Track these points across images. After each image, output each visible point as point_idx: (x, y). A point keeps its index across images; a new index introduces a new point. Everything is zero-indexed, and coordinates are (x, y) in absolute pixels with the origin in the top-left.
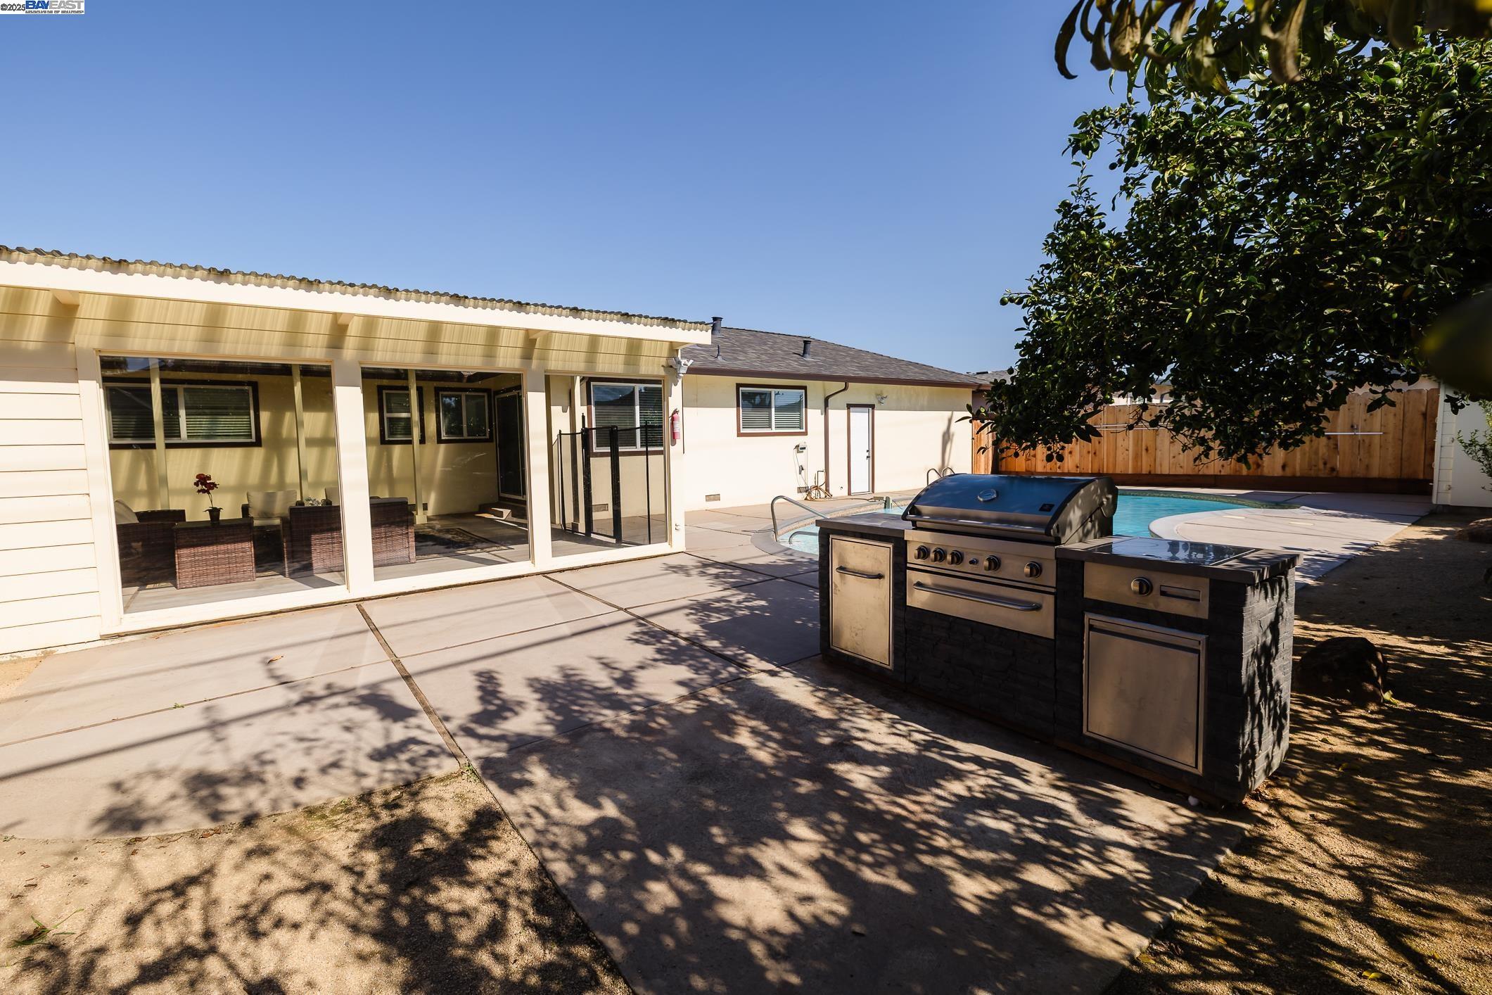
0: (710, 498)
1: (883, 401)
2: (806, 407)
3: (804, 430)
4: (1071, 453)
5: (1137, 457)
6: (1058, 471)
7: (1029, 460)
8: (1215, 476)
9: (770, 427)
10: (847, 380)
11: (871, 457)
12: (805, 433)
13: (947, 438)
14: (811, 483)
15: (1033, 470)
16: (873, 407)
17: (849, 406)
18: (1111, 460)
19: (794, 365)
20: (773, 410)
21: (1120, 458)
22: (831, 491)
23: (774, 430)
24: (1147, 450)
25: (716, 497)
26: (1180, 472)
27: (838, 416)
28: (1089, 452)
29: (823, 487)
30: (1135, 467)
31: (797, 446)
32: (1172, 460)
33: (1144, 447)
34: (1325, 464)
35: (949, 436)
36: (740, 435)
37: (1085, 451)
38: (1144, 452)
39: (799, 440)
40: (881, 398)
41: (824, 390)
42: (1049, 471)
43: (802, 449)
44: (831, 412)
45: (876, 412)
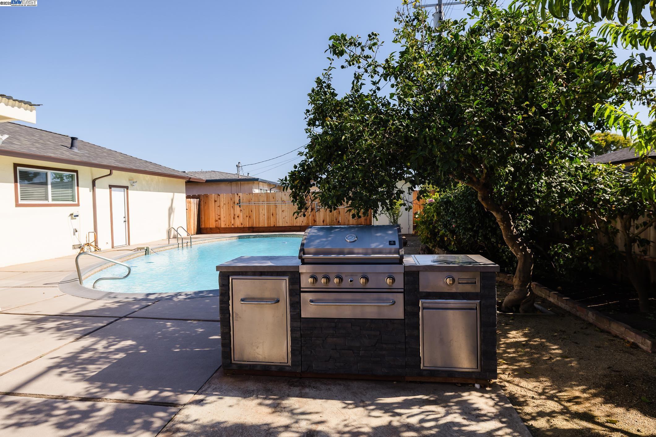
1: (134, 184)
2: (78, 186)
3: (76, 203)
4: (238, 217)
5: (269, 218)
6: (233, 226)
7: (217, 221)
8: (300, 226)
9: (47, 199)
10: (112, 168)
11: (127, 221)
12: (78, 205)
13: (171, 210)
14: (83, 242)
15: (219, 226)
16: (127, 188)
17: (111, 187)
18: (257, 220)
19: (67, 154)
20: (49, 187)
21: (261, 219)
22: (100, 246)
23: (50, 202)
24: (273, 215)
26: (286, 225)
27: (102, 193)
28: (247, 216)
29: (93, 244)
30: (268, 224)
31: (72, 215)
32: (283, 219)
33: (271, 214)
34: (336, 220)
35: (172, 209)
36: (18, 205)
37: (245, 216)
38: (271, 215)
39: (74, 210)
40: (133, 183)
41: (92, 174)
42: (228, 227)
43: (75, 216)
44: (97, 190)
45: (129, 191)
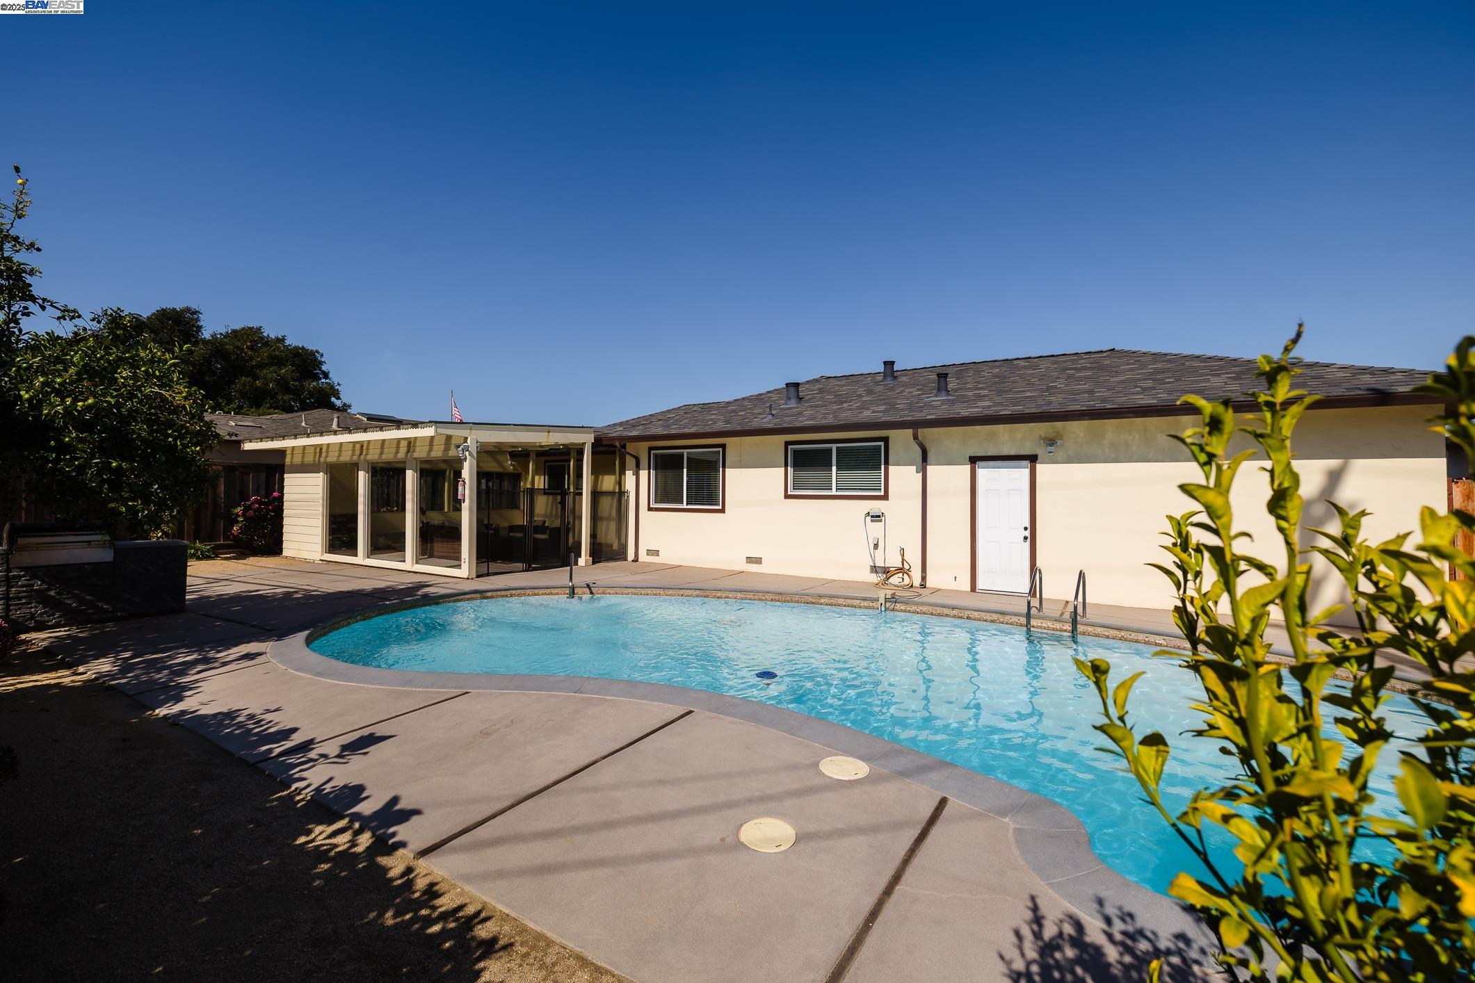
0: (750, 560)
1: (1054, 448)
2: (887, 463)
3: (882, 493)
9: (830, 488)
11: (1030, 537)
12: (885, 497)
14: (894, 564)
16: (1033, 459)
17: (974, 460)
20: (834, 468)
22: (934, 580)
23: (834, 492)
25: (758, 561)
27: (948, 475)
31: (870, 513)
36: (787, 496)
39: (875, 506)
40: (1050, 443)
43: (873, 517)
44: (933, 469)
45: (1039, 467)
